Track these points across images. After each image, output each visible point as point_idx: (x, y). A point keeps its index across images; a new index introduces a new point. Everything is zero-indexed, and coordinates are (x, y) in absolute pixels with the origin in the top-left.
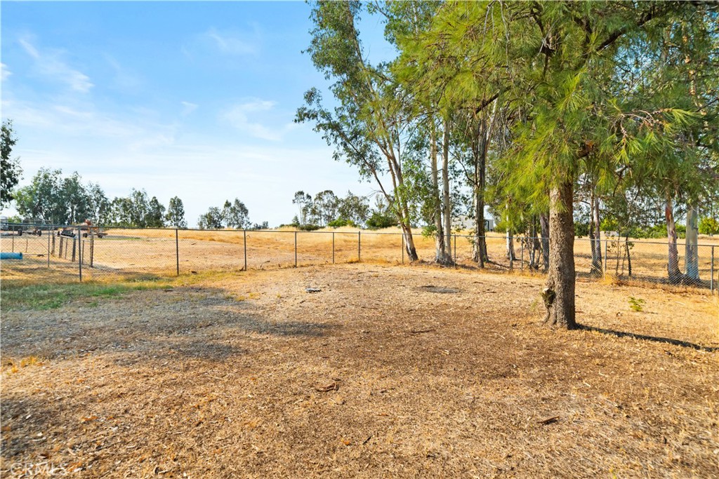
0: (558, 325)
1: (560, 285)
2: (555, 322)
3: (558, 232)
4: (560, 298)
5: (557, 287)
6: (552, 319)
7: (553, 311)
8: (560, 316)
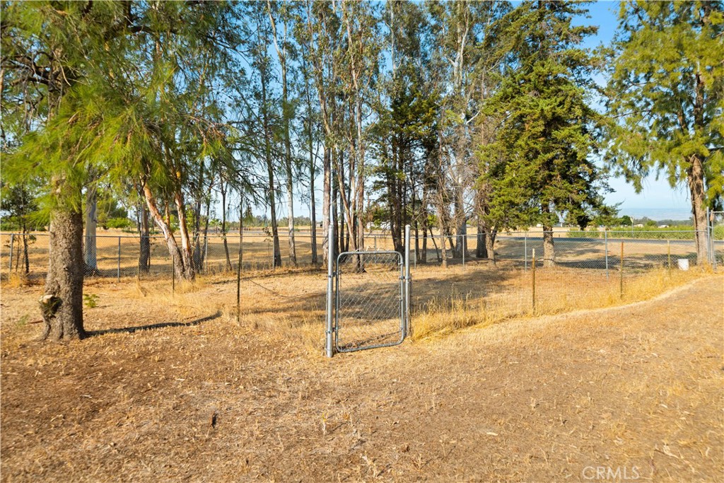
0: (66, 337)
1: (68, 289)
2: (62, 336)
3: (67, 224)
4: (67, 305)
5: (63, 292)
6: (56, 332)
7: (56, 322)
8: (68, 326)
